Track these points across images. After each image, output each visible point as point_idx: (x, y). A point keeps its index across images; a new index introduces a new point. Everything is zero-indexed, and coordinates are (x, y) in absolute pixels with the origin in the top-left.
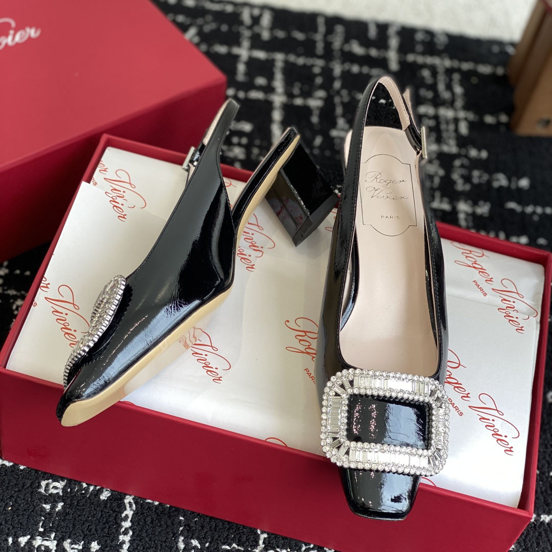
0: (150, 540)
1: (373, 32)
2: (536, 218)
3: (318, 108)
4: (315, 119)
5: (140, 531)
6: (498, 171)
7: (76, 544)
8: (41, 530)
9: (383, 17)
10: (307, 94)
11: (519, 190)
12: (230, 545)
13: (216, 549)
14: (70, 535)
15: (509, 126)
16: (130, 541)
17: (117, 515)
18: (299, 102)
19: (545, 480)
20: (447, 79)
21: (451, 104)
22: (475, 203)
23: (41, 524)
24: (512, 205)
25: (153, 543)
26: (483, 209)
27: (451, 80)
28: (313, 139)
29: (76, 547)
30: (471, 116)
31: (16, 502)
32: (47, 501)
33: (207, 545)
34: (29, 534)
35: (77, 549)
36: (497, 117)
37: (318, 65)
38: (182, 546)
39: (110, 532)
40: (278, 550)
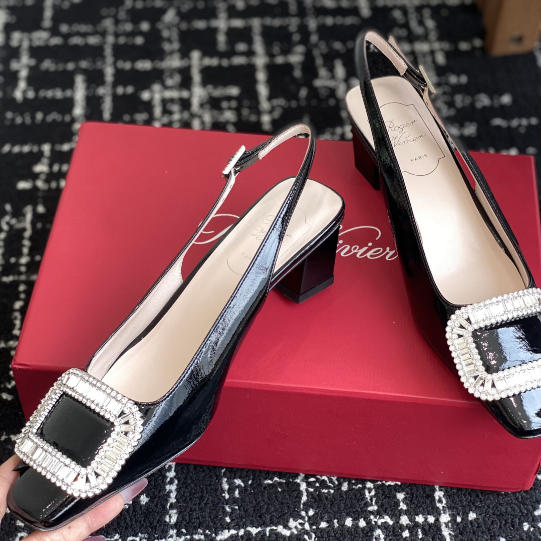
0: (195, 486)
2: (522, 131)
3: (299, 63)
4: (297, 73)
5: (184, 479)
6: (479, 91)
10: (286, 51)
11: (503, 107)
12: (272, 479)
13: (259, 484)
15: (484, 50)
16: (176, 490)
18: (280, 60)
20: (419, 15)
21: (425, 38)
22: (461, 126)
24: (498, 122)
25: (199, 488)
26: (470, 130)
27: (422, 16)
28: (298, 92)
30: (446, 46)
33: (250, 482)
36: (471, 43)
37: (293, 23)
38: (226, 487)
39: (156, 484)
40: (318, 477)
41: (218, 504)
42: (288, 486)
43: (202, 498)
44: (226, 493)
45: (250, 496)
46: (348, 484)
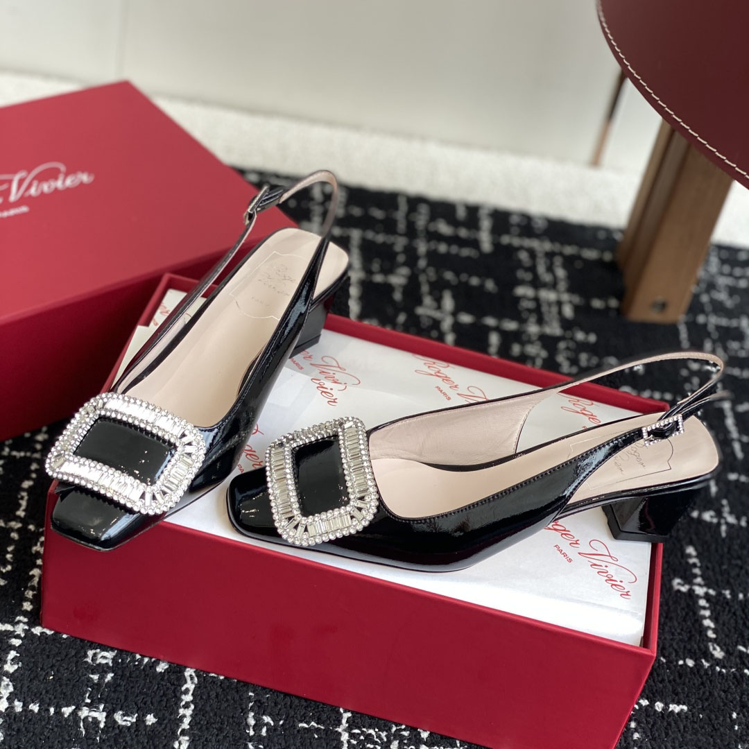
0: (215, 714)
1: (461, 213)
3: (400, 286)
4: (398, 296)
5: (203, 705)
6: (609, 354)
7: (128, 716)
8: (88, 701)
9: (474, 198)
10: (388, 270)
12: (308, 723)
13: (292, 726)
14: (122, 707)
15: (619, 311)
16: (191, 716)
17: (175, 689)
18: (378, 278)
19: (673, 668)
20: (548, 261)
21: (553, 286)
23: (87, 695)
24: (627, 390)
25: (218, 718)
27: (552, 263)
28: (396, 316)
29: (129, 719)
30: (577, 299)
31: (58, 671)
32: (95, 670)
33: (281, 722)
34: (73, 705)
35: (130, 721)
36: (606, 301)
37: (400, 243)
38: (252, 722)
39: (168, 705)
40: (364, 729)
41: (240, 738)
42: (326, 734)
43: (220, 730)
44: (251, 730)
45: (279, 737)
46: (399, 743)
